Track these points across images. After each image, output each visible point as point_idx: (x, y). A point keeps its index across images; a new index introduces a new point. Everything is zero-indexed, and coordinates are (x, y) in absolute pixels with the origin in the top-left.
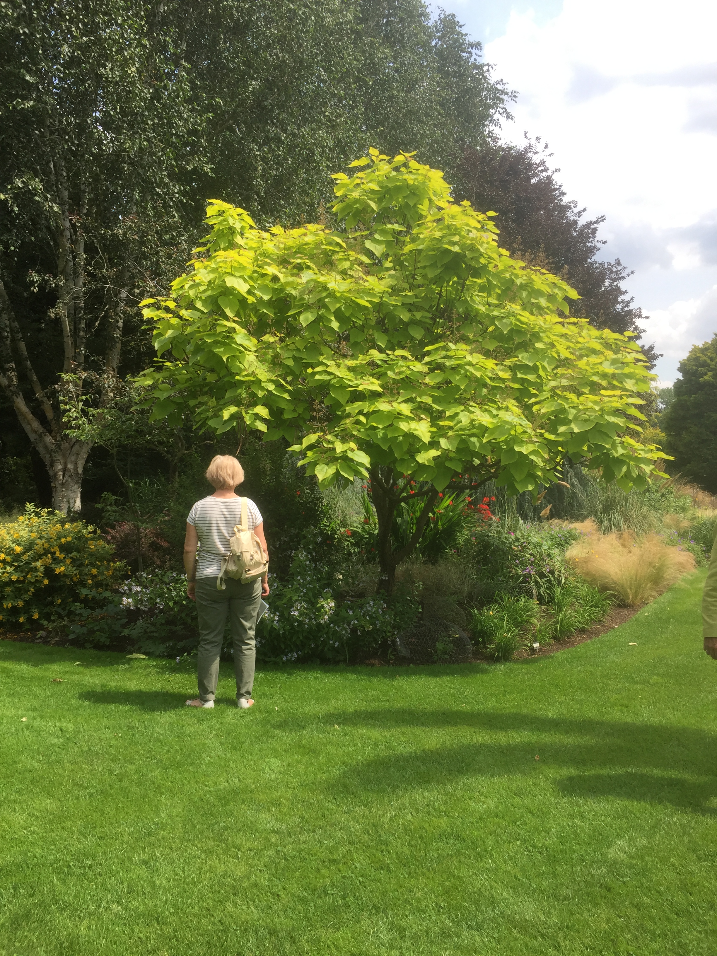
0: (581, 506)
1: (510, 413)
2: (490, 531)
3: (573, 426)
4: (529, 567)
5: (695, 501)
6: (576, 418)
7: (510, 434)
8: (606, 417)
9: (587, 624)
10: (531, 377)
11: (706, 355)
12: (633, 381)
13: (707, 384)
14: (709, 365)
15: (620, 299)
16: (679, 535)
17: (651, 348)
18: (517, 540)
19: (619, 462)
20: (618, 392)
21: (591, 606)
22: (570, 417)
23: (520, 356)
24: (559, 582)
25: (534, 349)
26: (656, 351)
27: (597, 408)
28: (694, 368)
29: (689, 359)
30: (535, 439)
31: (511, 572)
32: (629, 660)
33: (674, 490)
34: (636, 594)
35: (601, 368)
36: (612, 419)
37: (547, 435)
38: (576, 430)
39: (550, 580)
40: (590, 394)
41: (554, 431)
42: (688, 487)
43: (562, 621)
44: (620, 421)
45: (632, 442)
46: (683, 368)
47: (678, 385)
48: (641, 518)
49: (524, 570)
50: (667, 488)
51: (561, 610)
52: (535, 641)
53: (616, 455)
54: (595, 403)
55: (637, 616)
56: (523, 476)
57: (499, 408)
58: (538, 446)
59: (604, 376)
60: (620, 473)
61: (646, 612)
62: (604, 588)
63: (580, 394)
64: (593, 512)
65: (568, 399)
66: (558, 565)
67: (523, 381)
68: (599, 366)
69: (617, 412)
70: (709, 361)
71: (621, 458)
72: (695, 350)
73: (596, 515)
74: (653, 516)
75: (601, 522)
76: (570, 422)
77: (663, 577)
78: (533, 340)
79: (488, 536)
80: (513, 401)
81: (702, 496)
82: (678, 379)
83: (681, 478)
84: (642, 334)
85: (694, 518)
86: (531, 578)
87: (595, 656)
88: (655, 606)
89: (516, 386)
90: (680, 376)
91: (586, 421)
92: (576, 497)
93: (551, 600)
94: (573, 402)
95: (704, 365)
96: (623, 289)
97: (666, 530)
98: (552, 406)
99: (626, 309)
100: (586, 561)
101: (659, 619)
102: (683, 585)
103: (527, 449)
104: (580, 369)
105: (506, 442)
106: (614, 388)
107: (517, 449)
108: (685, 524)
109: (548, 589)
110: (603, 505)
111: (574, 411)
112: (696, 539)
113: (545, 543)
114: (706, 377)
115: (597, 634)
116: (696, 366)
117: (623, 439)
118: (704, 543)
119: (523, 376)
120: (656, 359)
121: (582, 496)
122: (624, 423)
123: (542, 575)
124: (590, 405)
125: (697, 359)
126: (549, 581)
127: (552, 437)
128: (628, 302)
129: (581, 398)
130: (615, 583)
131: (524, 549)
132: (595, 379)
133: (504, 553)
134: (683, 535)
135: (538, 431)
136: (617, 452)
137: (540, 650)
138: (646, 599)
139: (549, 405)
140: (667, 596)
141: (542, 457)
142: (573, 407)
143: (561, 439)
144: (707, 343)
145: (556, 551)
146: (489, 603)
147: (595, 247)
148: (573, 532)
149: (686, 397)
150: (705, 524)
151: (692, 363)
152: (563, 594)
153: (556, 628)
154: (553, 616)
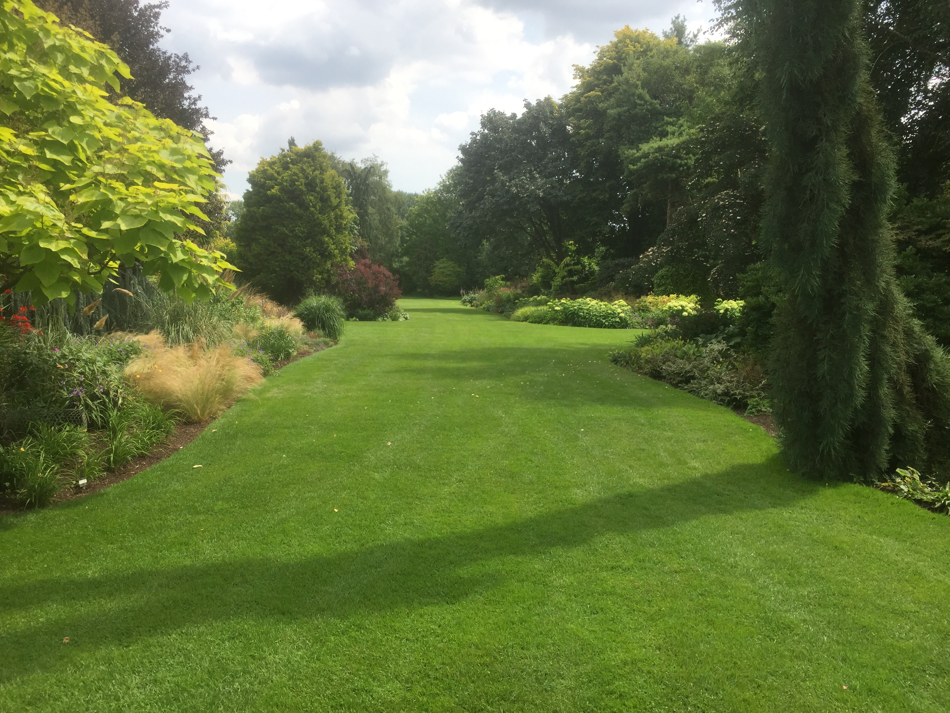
0: (146, 316)
1: (33, 199)
2: (28, 347)
3: (119, 221)
4: (78, 389)
5: (264, 311)
6: (124, 212)
7: (34, 226)
8: (161, 214)
9: (147, 449)
10: (66, 159)
11: (273, 169)
12: (196, 177)
13: (274, 197)
14: (276, 179)
15: (186, 95)
16: (248, 345)
17: (220, 153)
18: (64, 356)
19: (179, 268)
20: (175, 186)
21: (153, 428)
22: (118, 211)
23: (50, 131)
24: (115, 403)
25: (70, 122)
26: (225, 157)
27: (149, 202)
28: (262, 180)
29: (257, 171)
30: (68, 234)
31: (53, 396)
32: (193, 486)
33: (245, 300)
34: (203, 411)
35: (157, 158)
36: (168, 217)
37: (85, 231)
38: (124, 227)
39: (104, 401)
40: (142, 185)
41: (95, 226)
42: (257, 297)
43: (116, 448)
44: (178, 220)
45: (194, 246)
46: (252, 180)
47: (248, 196)
48: (210, 328)
49: (71, 392)
50: (237, 298)
51: (115, 436)
52: (82, 478)
53: (175, 260)
54: (148, 195)
55: (204, 433)
56: (54, 281)
57: (20, 194)
58: (74, 244)
59: (161, 167)
60: (179, 282)
61: (213, 428)
62: (168, 407)
63: (129, 185)
64: (160, 324)
65: (114, 189)
66: (113, 385)
67: (55, 163)
68: (155, 155)
69: (173, 210)
70: (276, 175)
71: (180, 264)
72: (262, 163)
73: (163, 327)
74: (223, 327)
75: (168, 333)
76: (117, 216)
77: (232, 390)
78: (68, 111)
79: (25, 353)
80: (40, 186)
81: (270, 305)
82: (248, 190)
83: (249, 287)
84: (209, 136)
85: (263, 328)
86: (80, 400)
87: (153, 486)
88: (222, 421)
89: (44, 167)
90: (249, 187)
91: (136, 217)
92: (141, 306)
93: (105, 425)
94: (119, 193)
95: (271, 178)
96: (189, 84)
97: (236, 340)
98: (92, 195)
99: (193, 107)
100: (148, 377)
101: (227, 434)
102: (252, 396)
103: (57, 246)
104: (130, 154)
105: (29, 236)
106: (172, 181)
107: (42, 245)
108: (254, 333)
109: (101, 412)
110: (171, 316)
111: (122, 204)
112: (264, 348)
113: (99, 359)
114: (273, 190)
115: (159, 459)
116: (265, 178)
117: (184, 243)
118: (272, 352)
119: (55, 157)
120: (225, 165)
121: (147, 305)
122: (184, 223)
123: (94, 397)
124: (141, 198)
125: (265, 171)
126: (104, 403)
127: (93, 234)
128: (196, 100)
129: (131, 189)
130: (180, 401)
131: (72, 366)
132: (148, 168)
133: (45, 373)
134: (252, 345)
135: (73, 224)
136: (175, 256)
137: (88, 486)
138: (215, 414)
139: (89, 193)
140: (236, 408)
141: (79, 258)
142: (121, 199)
143: (105, 237)
144: (274, 157)
145: (112, 368)
146: (22, 436)
147: (157, 33)
148: (136, 345)
149: (254, 209)
150: (272, 333)
151: (260, 176)
152: (120, 417)
153: (109, 459)
154: (105, 445)
